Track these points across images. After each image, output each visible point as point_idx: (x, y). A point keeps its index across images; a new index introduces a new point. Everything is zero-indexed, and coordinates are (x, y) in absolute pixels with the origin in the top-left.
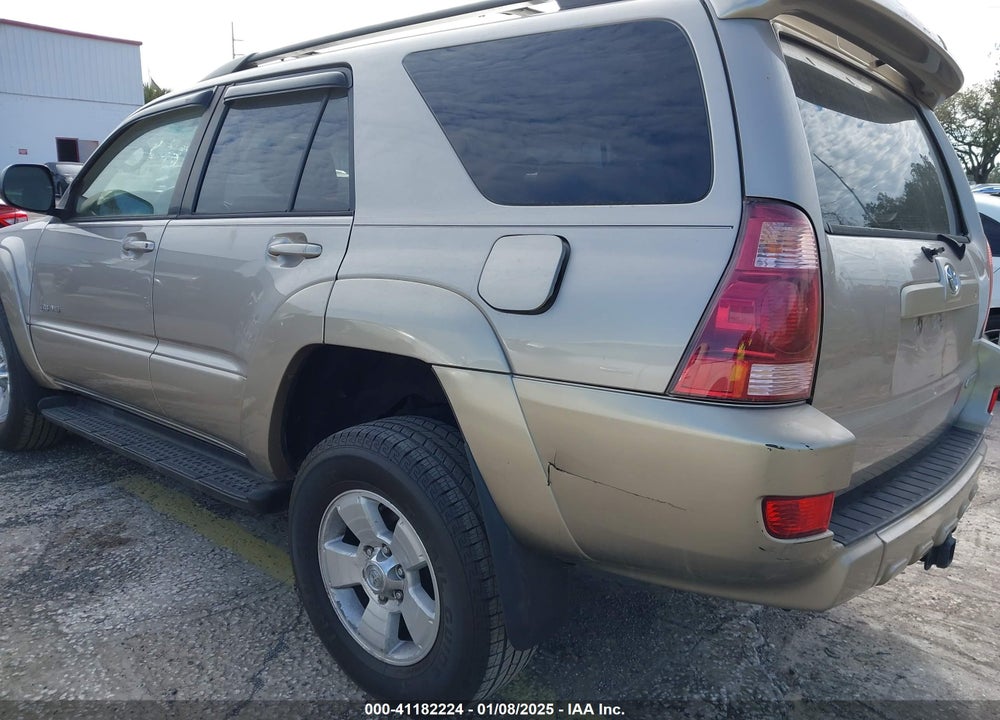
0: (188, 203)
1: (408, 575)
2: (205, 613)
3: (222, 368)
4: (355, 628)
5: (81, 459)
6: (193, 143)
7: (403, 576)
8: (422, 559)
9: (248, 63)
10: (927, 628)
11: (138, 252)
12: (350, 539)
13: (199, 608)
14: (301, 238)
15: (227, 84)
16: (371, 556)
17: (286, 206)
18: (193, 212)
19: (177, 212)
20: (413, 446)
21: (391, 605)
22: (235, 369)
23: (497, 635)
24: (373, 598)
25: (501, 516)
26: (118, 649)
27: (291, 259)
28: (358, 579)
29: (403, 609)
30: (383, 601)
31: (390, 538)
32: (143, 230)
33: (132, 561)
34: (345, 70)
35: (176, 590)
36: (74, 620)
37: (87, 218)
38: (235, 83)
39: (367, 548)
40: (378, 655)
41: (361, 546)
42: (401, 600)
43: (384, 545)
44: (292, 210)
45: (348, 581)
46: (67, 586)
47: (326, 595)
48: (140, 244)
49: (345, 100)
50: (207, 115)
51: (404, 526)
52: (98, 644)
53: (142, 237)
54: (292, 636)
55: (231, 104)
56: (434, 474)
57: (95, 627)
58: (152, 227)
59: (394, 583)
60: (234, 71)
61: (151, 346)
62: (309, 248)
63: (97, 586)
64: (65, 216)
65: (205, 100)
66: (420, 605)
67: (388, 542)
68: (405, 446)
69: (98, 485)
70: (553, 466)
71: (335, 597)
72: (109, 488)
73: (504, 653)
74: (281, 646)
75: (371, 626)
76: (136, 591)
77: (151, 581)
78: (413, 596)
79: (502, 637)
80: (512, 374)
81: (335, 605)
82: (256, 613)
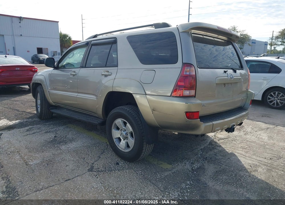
0: (84, 65)
1: (129, 134)
2: (88, 147)
3: (93, 97)
4: (119, 146)
5: (58, 121)
6: (85, 53)
7: (128, 135)
8: (131, 130)
9: (95, 36)
10: (238, 151)
11: (74, 75)
12: (118, 129)
13: (87, 146)
14: (108, 72)
15: (92, 41)
16: (122, 131)
17: (105, 65)
18: (85, 67)
19: (82, 67)
20: (130, 109)
21: (126, 140)
22: (95, 98)
23: (145, 143)
24: (122, 139)
25: (145, 121)
26: (73, 152)
27: (106, 76)
28: (119, 136)
29: (128, 141)
30: (124, 140)
31: (125, 127)
32: (75, 71)
33: (72, 138)
34: (115, 39)
35: (82, 143)
36: (63, 147)
37: (61, 68)
38: (93, 41)
39: (121, 130)
40: (123, 150)
41: (120, 130)
42: (127, 139)
43: (124, 129)
44: (106, 66)
45: (117, 137)
46: (61, 142)
47: (113, 140)
48: (74, 73)
49: (116, 44)
50: (88, 47)
51: (128, 125)
52: (69, 151)
53: (75, 72)
54: (106, 150)
55: (92, 45)
56: (133, 114)
57: (67, 149)
58: (77, 70)
59: (126, 136)
60: (93, 38)
61: (77, 94)
62: (110, 74)
63: (66, 142)
64: (56, 68)
65: (87, 44)
66: (131, 139)
67: (125, 128)
68: (128, 110)
69: (62, 126)
70: (153, 110)
71: (115, 140)
72: (65, 126)
73: (146, 146)
74: (104, 152)
75: (122, 145)
76: (75, 143)
77: (77, 141)
78: (130, 138)
79: (145, 144)
80: (146, 94)
81: (115, 142)
82: (98, 147)
